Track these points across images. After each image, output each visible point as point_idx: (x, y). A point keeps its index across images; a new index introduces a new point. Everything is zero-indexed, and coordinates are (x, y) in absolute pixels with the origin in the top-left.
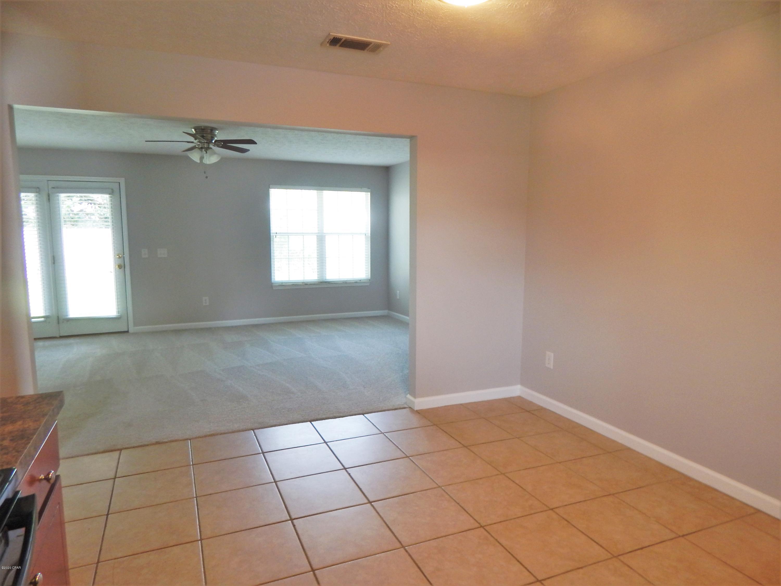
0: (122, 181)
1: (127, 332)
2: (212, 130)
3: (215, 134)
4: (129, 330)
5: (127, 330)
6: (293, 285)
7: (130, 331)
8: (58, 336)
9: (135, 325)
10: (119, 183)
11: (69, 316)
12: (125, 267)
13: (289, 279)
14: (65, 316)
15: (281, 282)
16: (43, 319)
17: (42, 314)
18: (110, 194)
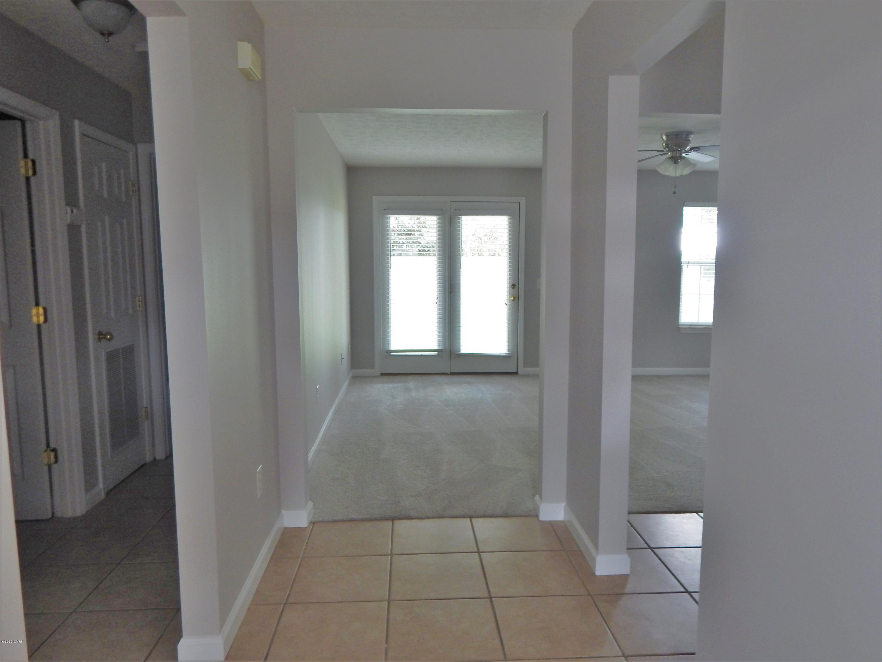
0: (523, 200)
1: (516, 373)
2: (689, 133)
3: (689, 139)
4: (519, 371)
5: (515, 371)
6: (705, 328)
7: (519, 373)
8: (449, 372)
9: (525, 365)
10: (518, 204)
11: (461, 351)
12: (518, 299)
13: (698, 321)
14: (457, 351)
15: (690, 324)
16: (436, 353)
17: (436, 348)
18: (509, 216)
